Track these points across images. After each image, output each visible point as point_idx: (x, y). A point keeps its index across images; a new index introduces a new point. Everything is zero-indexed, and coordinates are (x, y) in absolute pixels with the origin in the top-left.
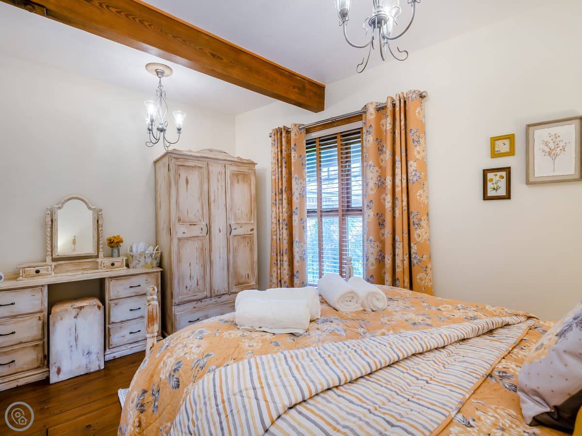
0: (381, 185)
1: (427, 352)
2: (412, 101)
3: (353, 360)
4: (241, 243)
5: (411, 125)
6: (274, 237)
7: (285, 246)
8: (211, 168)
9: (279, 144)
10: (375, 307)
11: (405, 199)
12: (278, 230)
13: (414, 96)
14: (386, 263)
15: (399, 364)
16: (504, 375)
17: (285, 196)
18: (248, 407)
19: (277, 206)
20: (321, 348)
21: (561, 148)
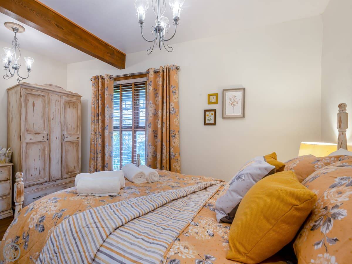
0: (156, 115)
1: (179, 198)
2: (173, 70)
3: (145, 204)
4: (71, 146)
5: (172, 83)
6: (93, 143)
7: (100, 148)
8: (51, 97)
9: (97, 86)
10: (153, 180)
11: (168, 123)
12: (95, 139)
13: (173, 68)
14: (157, 157)
15: (166, 205)
16: (210, 205)
17: (100, 118)
18: (92, 232)
19: (95, 124)
20: (128, 201)
21: (236, 102)
